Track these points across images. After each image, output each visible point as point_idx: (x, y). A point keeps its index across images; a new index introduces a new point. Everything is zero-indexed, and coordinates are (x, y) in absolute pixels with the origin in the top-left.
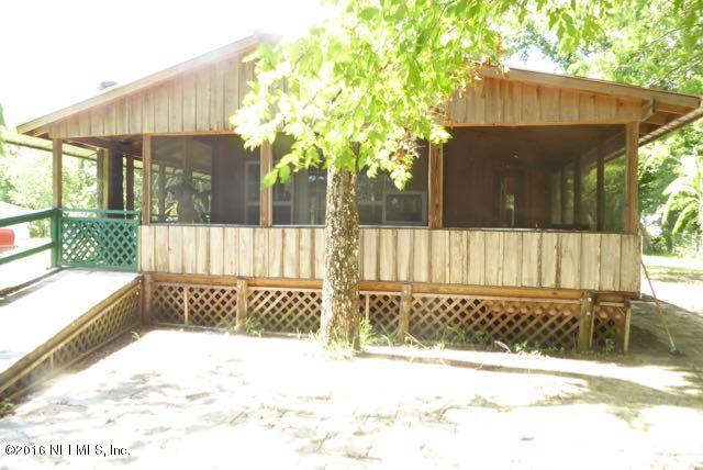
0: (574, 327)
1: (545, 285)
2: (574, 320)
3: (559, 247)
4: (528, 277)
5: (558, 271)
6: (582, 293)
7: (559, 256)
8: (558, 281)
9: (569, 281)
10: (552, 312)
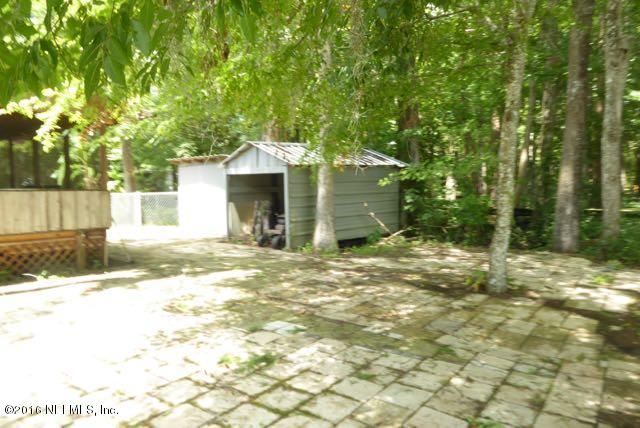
0: (72, 256)
1: (53, 229)
2: (72, 252)
3: (61, 202)
4: (39, 225)
5: (61, 218)
6: (77, 232)
7: (61, 207)
8: (61, 225)
9: (69, 225)
10: (57, 248)
